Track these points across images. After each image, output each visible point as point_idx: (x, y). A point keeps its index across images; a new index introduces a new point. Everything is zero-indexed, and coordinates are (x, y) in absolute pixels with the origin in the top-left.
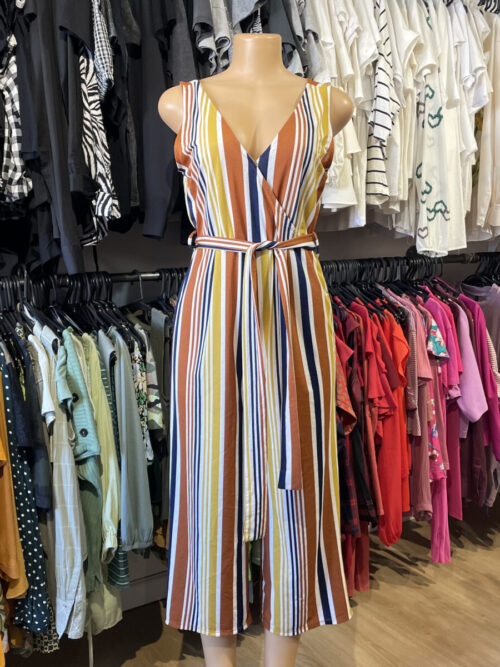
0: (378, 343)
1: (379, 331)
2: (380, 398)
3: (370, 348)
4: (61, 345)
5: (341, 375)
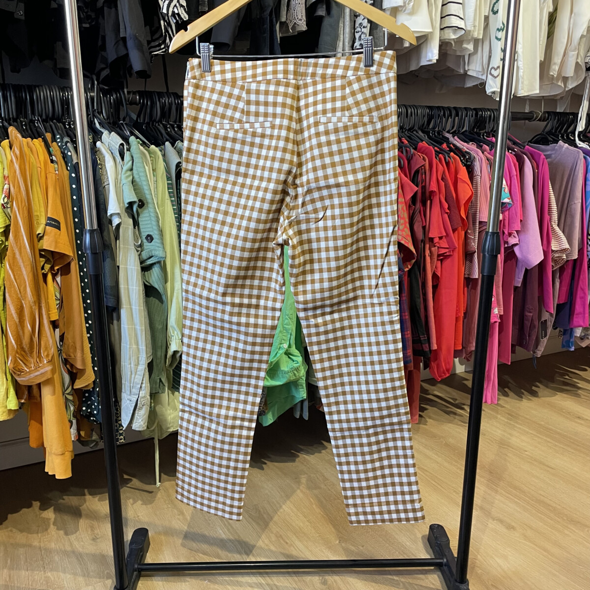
0: (442, 184)
1: (444, 172)
2: (441, 238)
3: (434, 187)
4: (127, 151)
5: (404, 211)
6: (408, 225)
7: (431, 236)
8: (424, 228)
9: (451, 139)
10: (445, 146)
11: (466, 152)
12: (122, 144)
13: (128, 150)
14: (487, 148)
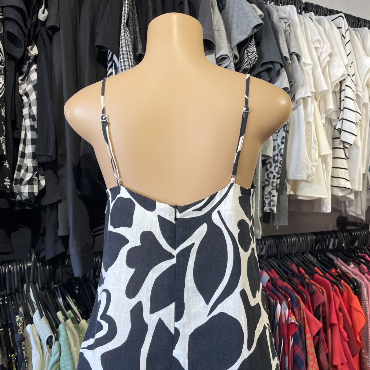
4: (55, 341)
5: (312, 347)
6: (316, 360)
7: (335, 364)
8: (327, 355)
9: (336, 261)
10: (333, 271)
11: (353, 278)
12: (51, 337)
13: (57, 339)
14: (365, 267)
